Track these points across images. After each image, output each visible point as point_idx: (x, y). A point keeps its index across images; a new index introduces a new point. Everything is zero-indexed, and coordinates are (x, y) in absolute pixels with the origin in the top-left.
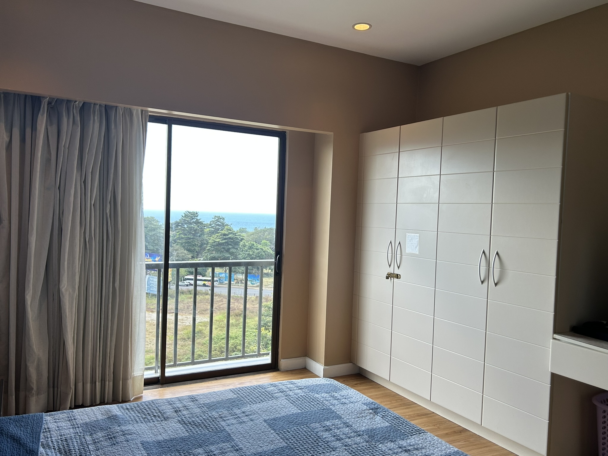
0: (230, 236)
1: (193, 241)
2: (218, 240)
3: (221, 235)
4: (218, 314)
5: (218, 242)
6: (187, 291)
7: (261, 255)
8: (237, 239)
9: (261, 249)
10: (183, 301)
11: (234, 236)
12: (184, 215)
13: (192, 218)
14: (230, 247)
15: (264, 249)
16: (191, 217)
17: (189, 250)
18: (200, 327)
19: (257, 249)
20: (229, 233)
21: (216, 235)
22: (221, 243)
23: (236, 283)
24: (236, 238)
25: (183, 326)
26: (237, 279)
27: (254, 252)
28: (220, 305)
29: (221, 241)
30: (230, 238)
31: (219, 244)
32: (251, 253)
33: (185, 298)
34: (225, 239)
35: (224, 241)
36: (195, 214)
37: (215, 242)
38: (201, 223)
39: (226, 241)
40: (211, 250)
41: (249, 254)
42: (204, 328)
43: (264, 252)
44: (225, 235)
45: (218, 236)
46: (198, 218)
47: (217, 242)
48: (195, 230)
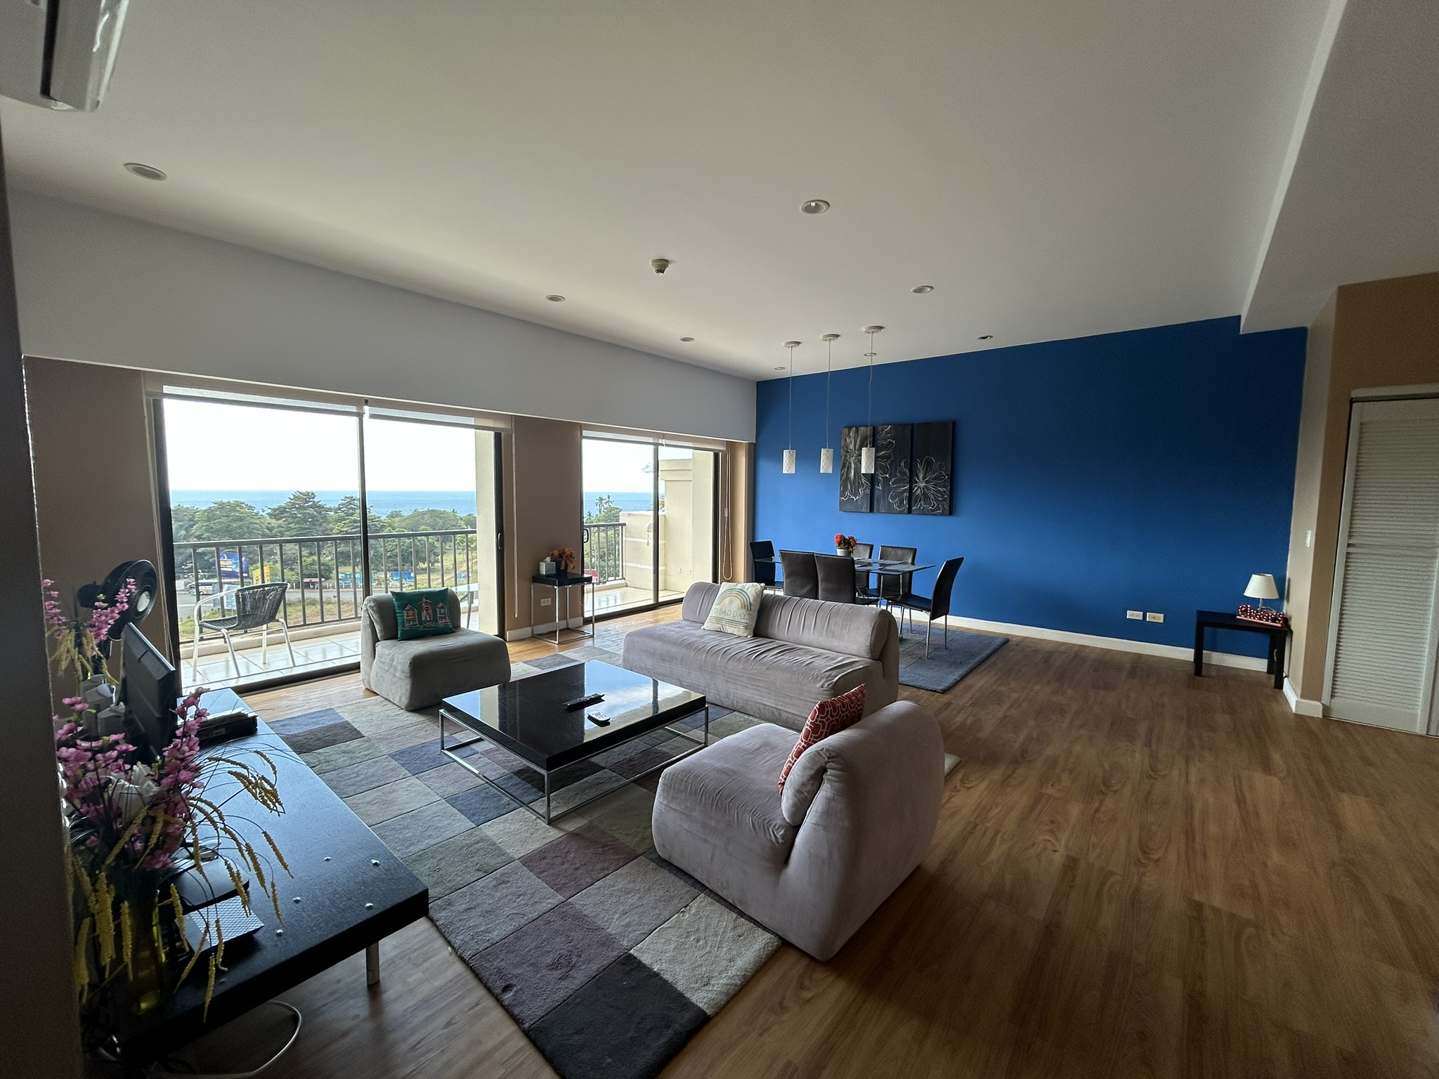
2: (345, 530)
3: (350, 522)
8: (376, 526)
12: (292, 497)
13: (306, 501)
16: (304, 499)
21: (343, 522)
26: (378, 580)
27: (404, 542)
36: (309, 496)
38: (321, 507)
48: (312, 516)
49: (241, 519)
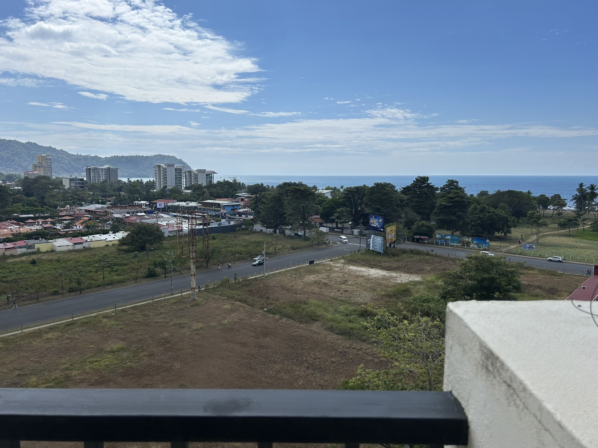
0: (457, 199)
1: (423, 204)
2: (444, 203)
3: (448, 198)
4: (432, 275)
5: (444, 205)
6: (410, 251)
7: (493, 218)
8: (464, 202)
9: (493, 212)
10: (403, 260)
11: (460, 199)
12: (415, 180)
13: (423, 183)
14: (457, 210)
15: (496, 212)
16: (423, 181)
17: (418, 213)
18: (409, 286)
19: (489, 213)
20: (456, 196)
21: (443, 198)
22: (447, 206)
23: (462, 245)
24: (462, 201)
25: (394, 283)
26: (462, 242)
27: (485, 215)
28: (437, 266)
29: (447, 204)
30: (456, 201)
31: (445, 207)
32: (482, 216)
33: (406, 257)
34: (451, 202)
35: (450, 204)
36: (426, 179)
37: (441, 205)
38: (432, 187)
39: (452, 204)
40: (438, 213)
41: (479, 217)
42: (412, 287)
43: (496, 215)
44: (451, 198)
45: (444, 199)
46: (429, 182)
47: (442, 205)
48: (426, 193)
49: (386, 194)
